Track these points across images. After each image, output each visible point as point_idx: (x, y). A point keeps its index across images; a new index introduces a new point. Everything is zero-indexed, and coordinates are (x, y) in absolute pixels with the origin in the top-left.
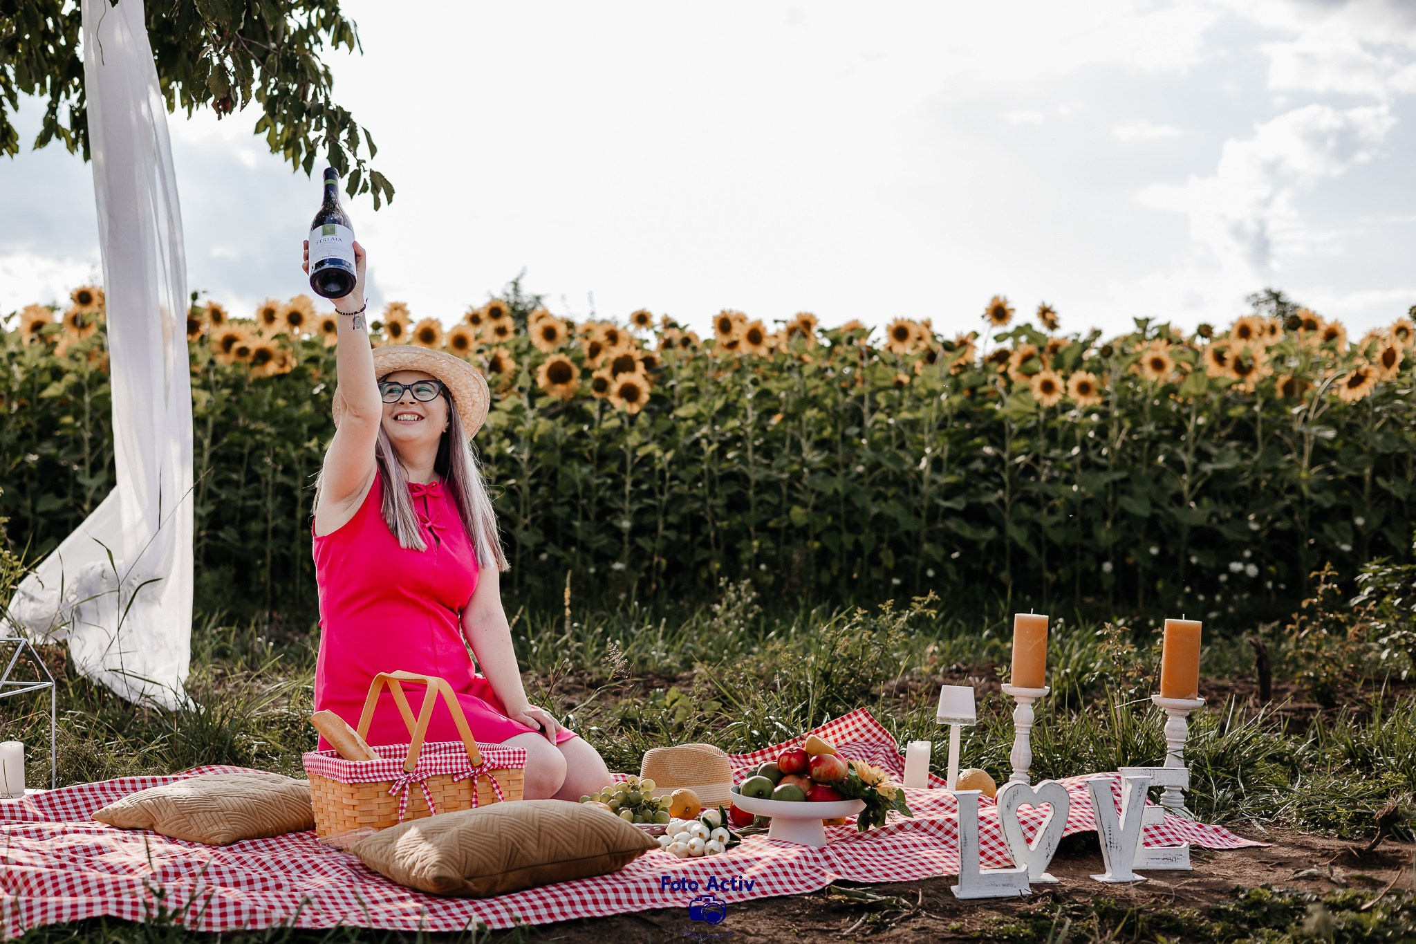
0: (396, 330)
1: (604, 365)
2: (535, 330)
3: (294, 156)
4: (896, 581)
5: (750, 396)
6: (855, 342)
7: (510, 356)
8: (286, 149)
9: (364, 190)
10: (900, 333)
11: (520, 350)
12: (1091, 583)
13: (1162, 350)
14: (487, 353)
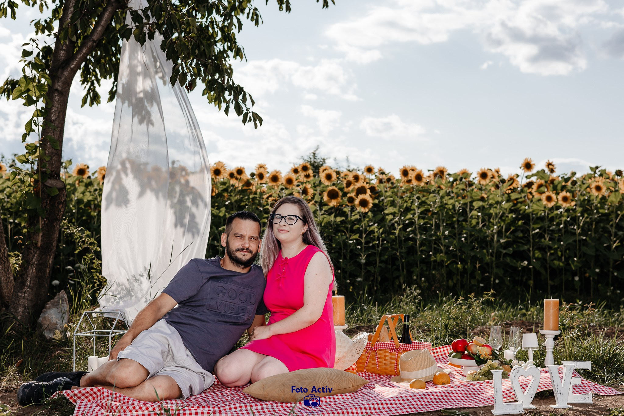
0: (261, 176)
1: (352, 191)
2: (322, 175)
3: (218, 104)
4: (482, 285)
5: (416, 204)
6: (464, 180)
7: (311, 187)
8: (215, 101)
9: (250, 120)
10: (484, 175)
11: (316, 185)
12: (570, 285)
13: (601, 182)
14: (301, 186)
